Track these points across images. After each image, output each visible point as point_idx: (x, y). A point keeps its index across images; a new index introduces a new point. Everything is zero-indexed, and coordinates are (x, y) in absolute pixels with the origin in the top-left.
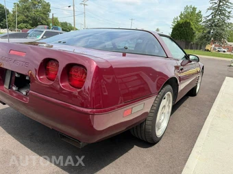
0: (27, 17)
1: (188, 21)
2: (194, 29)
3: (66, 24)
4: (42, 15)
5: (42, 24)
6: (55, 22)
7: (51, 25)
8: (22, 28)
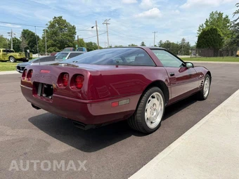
0: (55, 41)
1: (214, 27)
2: (222, 35)
3: (91, 43)
4: (68, 38)
5: (69, 46)
6: (81, 43)
7: (77, 46)
8: (51, 52)
